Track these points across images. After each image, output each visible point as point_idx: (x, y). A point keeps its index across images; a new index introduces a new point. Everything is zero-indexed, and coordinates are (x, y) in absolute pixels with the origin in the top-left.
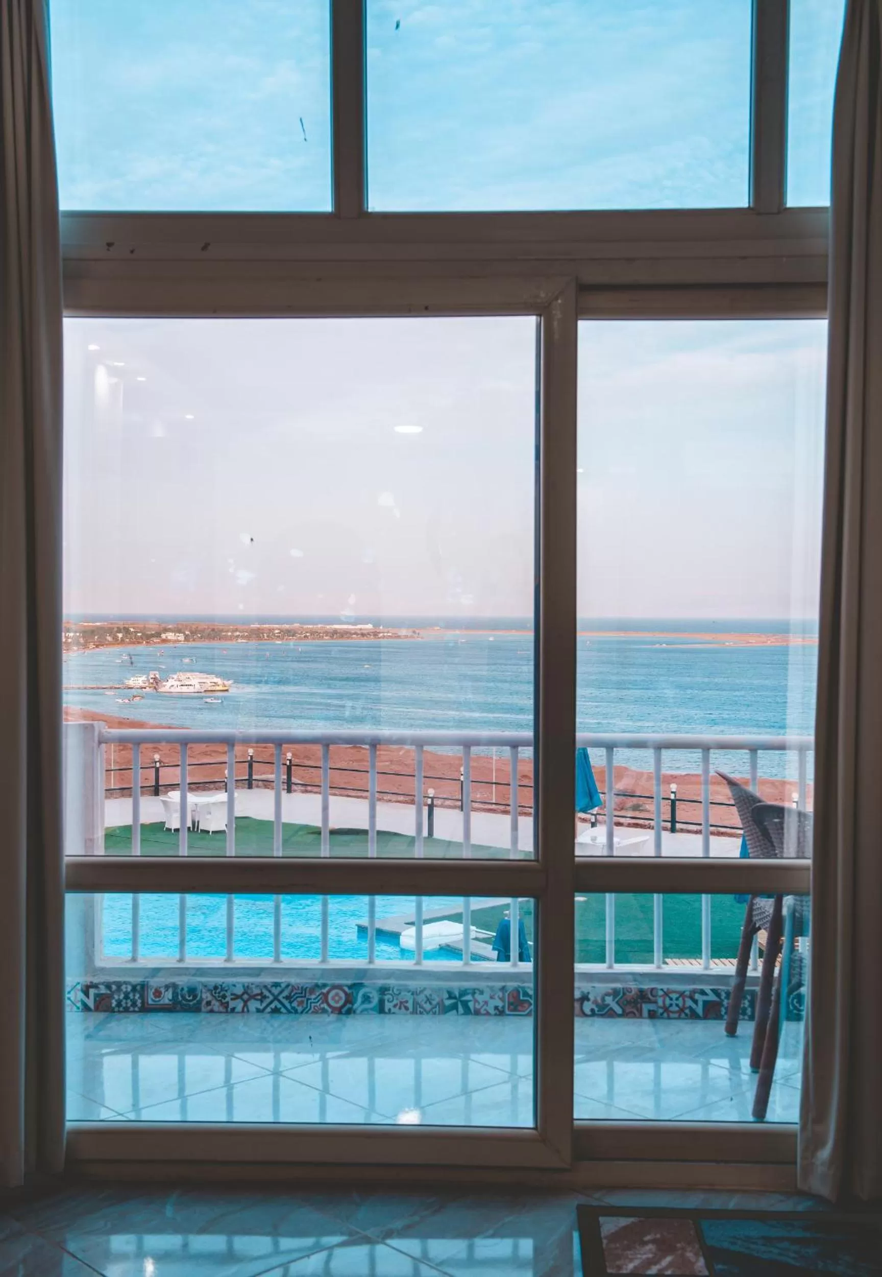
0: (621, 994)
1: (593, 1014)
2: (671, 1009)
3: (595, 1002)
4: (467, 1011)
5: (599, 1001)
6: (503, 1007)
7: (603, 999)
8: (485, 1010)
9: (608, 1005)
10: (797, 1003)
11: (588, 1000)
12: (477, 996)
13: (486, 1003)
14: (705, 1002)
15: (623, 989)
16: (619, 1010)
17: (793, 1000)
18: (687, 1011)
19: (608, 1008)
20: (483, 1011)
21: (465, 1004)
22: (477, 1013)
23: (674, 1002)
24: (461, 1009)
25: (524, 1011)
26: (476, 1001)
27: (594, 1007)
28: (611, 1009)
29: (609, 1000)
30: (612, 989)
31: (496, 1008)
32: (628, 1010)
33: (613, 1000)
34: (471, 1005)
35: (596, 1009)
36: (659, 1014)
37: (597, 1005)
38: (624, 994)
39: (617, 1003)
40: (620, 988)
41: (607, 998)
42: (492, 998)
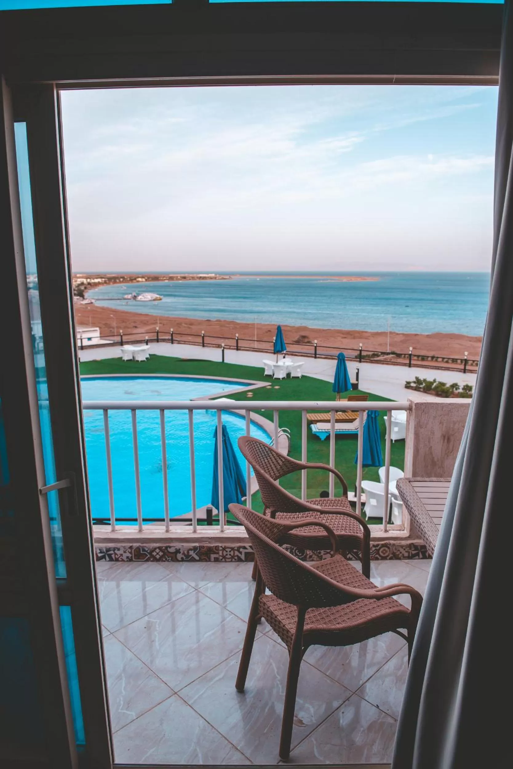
0: (198, 550)
1: (183, 560)
2: (227, 557)
3: (184, 554)
4: (111, 560)
5: (186, 552)
6: (132, 557)
7: (188, 552)
8: (121, 559)
9: (191, 555)
10: (298, 552)
11: (180, 553)
12: (116, 551)
13: (122, 555)
14: (246, 553)
15: (199, 546)
16: (197, 558)
17: (295, 551)
18: (236, 558)
19: (191, 557)
20: (120, 559)
21: (110, 556)
22: (117, 560)
23: (228, 553)
24: (107, 559)
25: (144, 559)
26: (116, 554)
27: (183, 556)
28: (193, 557)
29: (191, 553)
30: (193, 547)
31: (127, 557)
32: (203, 557)
33: (194, 553)
34: (113, 556)
35: (184, 557)
36: (220, 559)
37: (185, 555)
38: (200, 549)
39: (196, 554)
40: (197, 546)
41: (190, 552)
42: (125, 552)
